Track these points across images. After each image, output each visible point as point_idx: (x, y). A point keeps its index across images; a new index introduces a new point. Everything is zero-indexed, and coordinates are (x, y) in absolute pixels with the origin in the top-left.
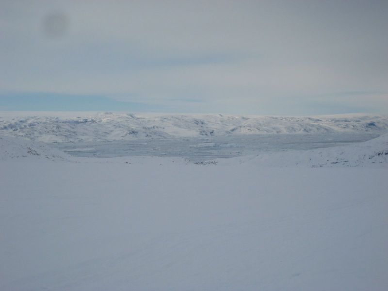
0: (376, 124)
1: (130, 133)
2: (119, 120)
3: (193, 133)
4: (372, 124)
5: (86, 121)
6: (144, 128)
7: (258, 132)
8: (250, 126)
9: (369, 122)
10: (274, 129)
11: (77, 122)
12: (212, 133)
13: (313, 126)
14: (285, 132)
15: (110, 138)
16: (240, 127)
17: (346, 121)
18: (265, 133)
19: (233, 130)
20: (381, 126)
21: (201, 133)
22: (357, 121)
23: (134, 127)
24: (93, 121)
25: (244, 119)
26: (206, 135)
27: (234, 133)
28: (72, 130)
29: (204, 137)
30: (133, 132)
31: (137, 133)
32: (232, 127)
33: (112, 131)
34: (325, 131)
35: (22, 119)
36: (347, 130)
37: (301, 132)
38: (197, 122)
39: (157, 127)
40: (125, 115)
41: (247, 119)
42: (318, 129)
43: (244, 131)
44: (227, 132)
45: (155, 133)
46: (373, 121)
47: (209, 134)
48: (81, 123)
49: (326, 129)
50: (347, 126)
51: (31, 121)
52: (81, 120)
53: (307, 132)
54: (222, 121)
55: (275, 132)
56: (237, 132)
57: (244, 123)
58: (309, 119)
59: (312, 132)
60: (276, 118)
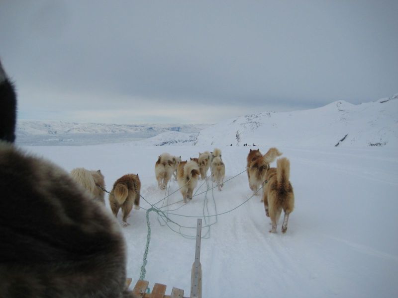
0: (153, 128)
3: (44, 132)
4: (151, 128)
7: (84, 132)
8: (79, 128)
9: (149, 127)
10: (94, 130)
12: (56, 132)
13: (117, 129)
14: (100, 132)
16: (73, 129)
17: (136, 126)
18: (88, 133)
19: (69, 131)
20: (156, 129)
21: (49, 132)
22: (142, 126)
25: (75, 124)
26: (52, 133)
32: (69, 129)
34: (124, 132)
36: (137, 131)
37: (110, 132)
38: (46, 126)
41: (77, 124)
42: (120, 131)
43: (75, 131)
44: (65, 132)
46: (152, 126)
47: (54, 133)
50: (137, 129)
53: (114, 132)
54: (62, 125)
55: (94, 133)
57: (75, 126)
58: (115, 125)
59: (116, 132)
60: (95, 124)
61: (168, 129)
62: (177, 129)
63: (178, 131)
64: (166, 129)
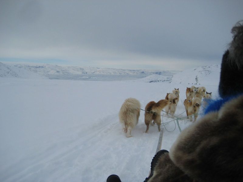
0: (145, 72)
1: (57, 72)
2: (52, 67)
3: (80, 73)
4: (143, 72)
5: (40, 67)
6: (62, 70)
7: (103, 73)
8: (100, 71)
9: (142, 71)
10: (109, 72)
11: (37, 67)
12: (86, 73)
13: (122, 72)
14: (113, 74)
15: (49, 73)
16: (97, 71)
17: (134, 71)
18: (105, 74)
19: (94, 72)
21: (83, 73)
22: (138, 71)
23: (58, 70)
24: (42, 67)
25: (98, 68)
26: (84, 73)
27: (94, 73)
28: (35, 70)
29: (83, 74)
30: (58, 72)
31: (59, 72)
32: (94, 71)
33: (50, 71)
35: (15, 65)
36: (134, 74)
37: (119, 74)
38: (81, 69)
39: (66, 70)
40: (54, 65)
41: (99, 68)
42: (124, 73)
43: (98, 73)
44: (92, 73)
45: (66, 72)
46: (143, 71)
48: (38, 67)
49: (127, 74)
50: (134, 73)
51: (19, 66)
52: (38, 66)
54: (90, 69)
55: (109, 74)
57: (98, 70)
59: (122, 74)
60: (109, 69)
61: (154, 73)
62: (159, 73)
63: (160, 74)
64: (152, 73)
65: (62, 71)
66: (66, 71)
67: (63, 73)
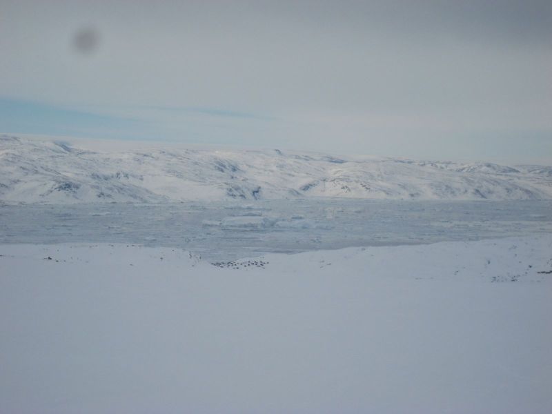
1: (60, 188)
2: (35, 157)
3: (212, 193)
6: (95, 176)
7: (365, 195)
8: (346, 178)
10: (404, 187)
12: (256, 192)
13: (496, 182)
14: (429, 195)
15: (10, 197)
16: (324, 180)
18: (383, 196)
19: (306, 188)
23: (70, 174)
25: (333, 161)
26: (241, 196)
27: (307, 194)
29: (236, 202)
30: (67, 186)
31: (77, 187)
33: (16, 182)
34: (525, 197)
37: (469, 197)
38: (221, 167)
39: (126, 176)
40: (50, 144)
41: (342, 162)
42: (508, 190)
43: (332, 191)
44: (293, 192)
45: (121, 189)
47: (248, 194)
49: (527, 191)
53: (483, 196)
54: (281, 167)
55: (405, 196)
56: (315, 193)
57: (333, 171)
58: (489, 166)
59: (493, 198)
60: (410, 162)
65: (93, 182)
66: (123, 180)
67: (101, 195)
